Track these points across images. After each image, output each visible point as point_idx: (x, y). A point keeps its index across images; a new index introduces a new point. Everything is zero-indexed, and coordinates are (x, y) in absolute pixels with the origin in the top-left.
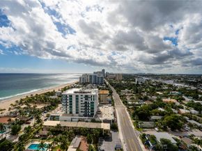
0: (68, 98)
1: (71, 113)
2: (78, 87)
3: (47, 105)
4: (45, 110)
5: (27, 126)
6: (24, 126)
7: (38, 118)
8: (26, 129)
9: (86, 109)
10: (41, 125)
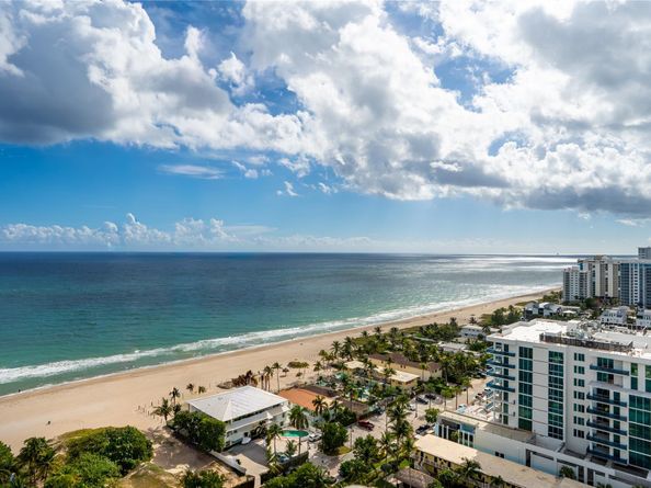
0: (514, 361)
1: (525, 425)
2: (559, 317)
3: (427, 375)
4: (422, 389)
5: (364, 434)
6: (355, 434)
7: (397, 415)
8: (359, 442)
9: (600, 424)
10: (408, 446)
